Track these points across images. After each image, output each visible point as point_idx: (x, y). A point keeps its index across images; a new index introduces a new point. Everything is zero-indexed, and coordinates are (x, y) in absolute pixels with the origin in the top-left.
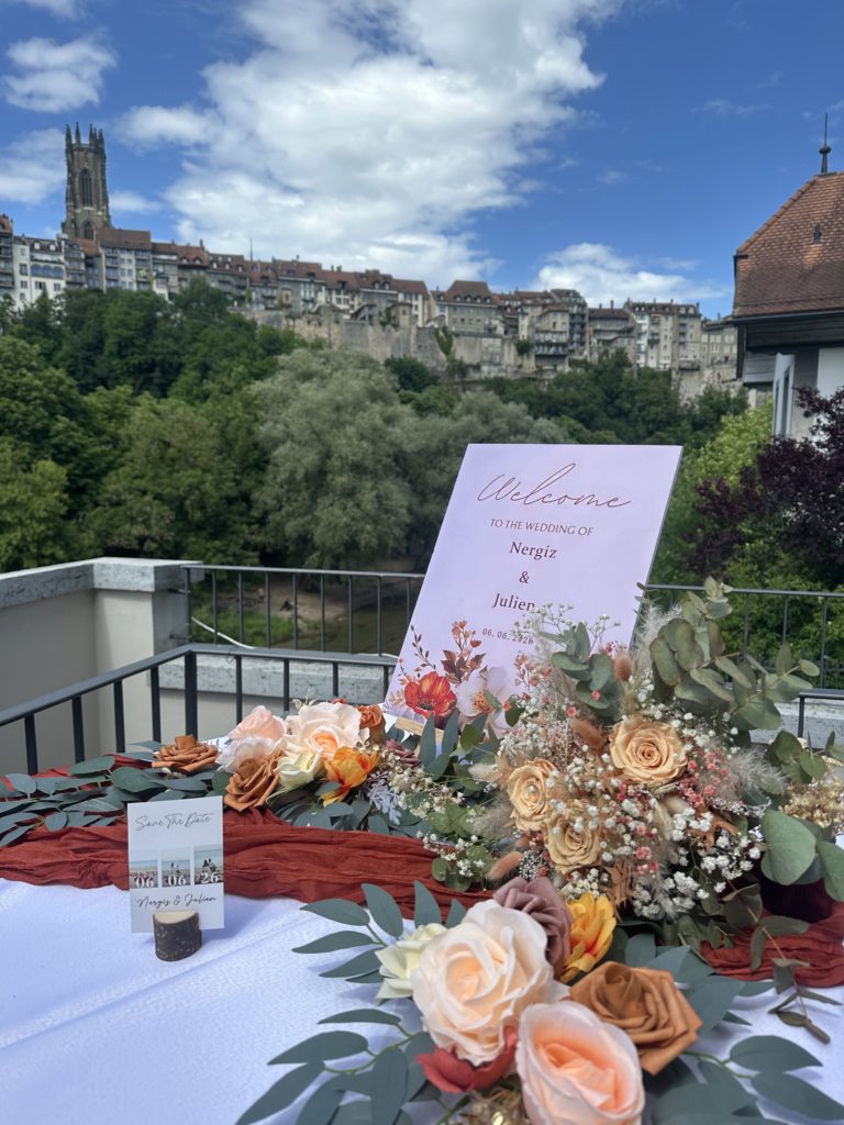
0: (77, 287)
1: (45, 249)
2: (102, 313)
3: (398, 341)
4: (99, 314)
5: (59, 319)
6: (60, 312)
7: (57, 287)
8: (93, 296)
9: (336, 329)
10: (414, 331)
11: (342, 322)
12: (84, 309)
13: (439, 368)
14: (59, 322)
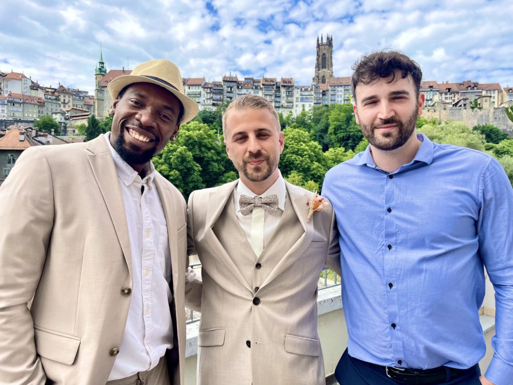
0: (318, 105)
1: (306, 90)
2: (328, 115)
3: (482, 116)
4: (327, 116)
5: (310, 119)
6: (310, 116)
7: (310, 105)
8: (325, 108)
9: (444, 112)
10: (492, 110)
11: (448, 109)
12: (321, 114)
13: (508, 130)
14: (309, 121)
